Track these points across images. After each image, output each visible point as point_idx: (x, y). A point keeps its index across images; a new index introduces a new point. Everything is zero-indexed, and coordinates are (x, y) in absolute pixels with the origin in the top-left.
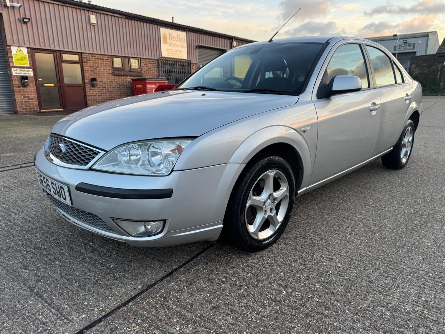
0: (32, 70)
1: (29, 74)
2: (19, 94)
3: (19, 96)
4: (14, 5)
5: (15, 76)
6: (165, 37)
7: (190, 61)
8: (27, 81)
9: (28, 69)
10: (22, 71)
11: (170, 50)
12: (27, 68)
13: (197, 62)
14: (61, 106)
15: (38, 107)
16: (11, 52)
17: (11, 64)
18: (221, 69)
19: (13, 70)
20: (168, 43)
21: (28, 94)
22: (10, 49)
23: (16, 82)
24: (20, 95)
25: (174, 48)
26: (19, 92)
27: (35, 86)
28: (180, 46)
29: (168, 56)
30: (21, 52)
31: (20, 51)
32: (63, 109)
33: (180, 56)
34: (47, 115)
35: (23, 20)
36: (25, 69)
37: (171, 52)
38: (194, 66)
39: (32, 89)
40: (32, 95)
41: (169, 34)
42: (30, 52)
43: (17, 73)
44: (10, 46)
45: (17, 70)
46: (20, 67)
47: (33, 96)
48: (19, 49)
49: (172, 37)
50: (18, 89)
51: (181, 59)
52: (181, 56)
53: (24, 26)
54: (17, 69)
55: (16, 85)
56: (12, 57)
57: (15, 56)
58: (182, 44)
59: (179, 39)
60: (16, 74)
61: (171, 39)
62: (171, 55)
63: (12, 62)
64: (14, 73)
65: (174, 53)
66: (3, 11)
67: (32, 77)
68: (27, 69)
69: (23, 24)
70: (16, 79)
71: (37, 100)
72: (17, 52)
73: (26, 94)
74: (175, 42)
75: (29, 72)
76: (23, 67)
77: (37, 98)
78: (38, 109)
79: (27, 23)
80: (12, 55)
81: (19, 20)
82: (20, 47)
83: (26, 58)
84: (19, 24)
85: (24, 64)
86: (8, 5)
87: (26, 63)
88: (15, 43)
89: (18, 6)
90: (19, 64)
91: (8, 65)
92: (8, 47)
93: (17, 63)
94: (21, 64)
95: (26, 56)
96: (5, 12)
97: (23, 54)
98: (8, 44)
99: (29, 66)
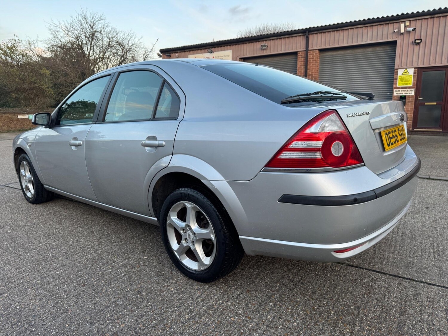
0: (414, 89)
1: (410, 93)
4: (409, 30)
5: (395, 96)
8: (405, 100)
9: (410, 89)
10: (404, 91)
12: (410, 88)
14: (440, 126)
15: (411, 126)
16: (397, 74)
17: (394, 86)
19: (395, 91)
22: (397, 72)
27: (413, 105)
30: (407, 73)
31: (406, 72)
32: (441, 130)
34: (419, 135)
35: (415, 42)
36: (407, 89)
39: (410, 108)
40: (408, 113)
42: (417, 72)
43: (398, 94)
44: (397, 69)
45: (398, 91)
46: (402, 88)
47: (409, 115)
48: (406, 71)
53: (416, 48)
54: (399, 90)
56: (397, 79)
57: (400, 77)
60: (397, 95)
63: (396, 84)
64: (395, 94)
66: (398, 38)
67: (412, 96)
68: (408, 89)
69: (415, 46)
70: (396, 99)
71: (412, 119)
72: (404, 74)
75: (410, 92)
76: (406, 88)
77: (412, 117)
78: (410, 127)
79: (419, 43)
80: (397, 77)
81: (413, 42)
82: (407, 69)
83: (411, 78)
84: (411, 47)
85: (407, 85)
86: (402, 31)
87: (410, 83)
88: (402, 66)
89: (411, 30)
90: (403, 85)
91: (393, 86)
92: (395, 71)
93: (400, 84)
94: (404, 85)
95: (411, 77)
96: (400, 39)
97: (409, 75)
98: (396, 68)
99: (412, 85)
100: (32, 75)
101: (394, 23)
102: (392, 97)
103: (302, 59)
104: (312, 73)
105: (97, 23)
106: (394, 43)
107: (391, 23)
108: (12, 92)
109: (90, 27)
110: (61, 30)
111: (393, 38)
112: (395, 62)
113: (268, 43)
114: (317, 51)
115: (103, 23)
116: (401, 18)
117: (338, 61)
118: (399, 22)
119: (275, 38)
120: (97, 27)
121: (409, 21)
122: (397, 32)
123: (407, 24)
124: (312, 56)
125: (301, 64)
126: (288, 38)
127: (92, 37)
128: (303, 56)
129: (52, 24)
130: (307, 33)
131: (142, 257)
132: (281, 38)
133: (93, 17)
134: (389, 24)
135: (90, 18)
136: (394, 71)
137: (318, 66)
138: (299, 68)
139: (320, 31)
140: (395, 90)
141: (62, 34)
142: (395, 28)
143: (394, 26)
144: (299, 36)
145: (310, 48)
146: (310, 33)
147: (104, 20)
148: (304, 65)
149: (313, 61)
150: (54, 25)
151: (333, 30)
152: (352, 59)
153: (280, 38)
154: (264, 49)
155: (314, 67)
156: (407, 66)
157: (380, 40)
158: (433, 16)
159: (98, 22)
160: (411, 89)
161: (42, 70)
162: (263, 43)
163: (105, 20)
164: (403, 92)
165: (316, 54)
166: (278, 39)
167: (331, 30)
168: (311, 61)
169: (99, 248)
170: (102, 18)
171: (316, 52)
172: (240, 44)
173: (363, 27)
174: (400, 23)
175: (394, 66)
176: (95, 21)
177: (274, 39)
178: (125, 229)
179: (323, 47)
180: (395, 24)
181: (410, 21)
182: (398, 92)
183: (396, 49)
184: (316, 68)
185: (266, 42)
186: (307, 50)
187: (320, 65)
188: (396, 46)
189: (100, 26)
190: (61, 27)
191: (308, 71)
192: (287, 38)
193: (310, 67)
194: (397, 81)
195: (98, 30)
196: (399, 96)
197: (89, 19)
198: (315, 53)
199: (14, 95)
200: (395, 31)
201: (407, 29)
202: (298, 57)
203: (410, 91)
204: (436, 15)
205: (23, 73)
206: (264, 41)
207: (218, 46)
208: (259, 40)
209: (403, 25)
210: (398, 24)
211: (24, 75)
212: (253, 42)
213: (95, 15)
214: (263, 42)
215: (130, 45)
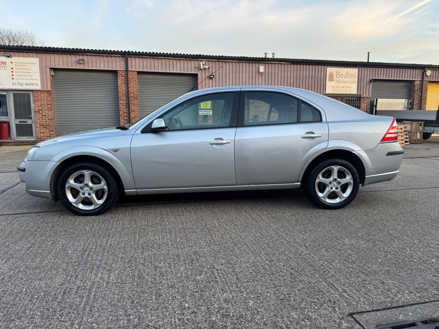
0: (212, 111)
1: (209, 113)
4: (205, 67)
5: (200, 115)
6: (331, 76)
7: (359, 96)
8: (207, 118)
11: (335, 87)
12: (209, 109)
13: (370, 96)
17: (199, 108)
18: (405, 100)
20: (334, 81)
23: (201, 119)
25: (342, 85)
28: (348, 82)
29: (333, 93)
33: (347, 91)
35: (210, 77)
36: (207, 111)
37: (337, 89)
38: (365, 100)
41: (337, 72)
46: (204, 109)
49: (340, 74)
50: (201, 124)
51: (349, 94)
52: (349, 91)
53: (211, 81)
54: (202, 110)
55: (200, 121)
58: (352, 80)
59: (347, 75)
60: (201, 114)
61: (338, 76)
62: (337, 91)
64: (200, 113)
65: (341, 89)
66: (199, 72)
67: (211, 116)
68: (208, 111)
69: (210, 80)
70: (201, 117)
74: (343, 79)
75: (210, 112)
76: (207, 109)
79: (212, 78)
81: (208, 77)
84: (207, 80)
86: (201, 67)
89: (207, 68)
90: (204, 107)
99: (210, 108)
101: (195, 60)
102: (198, 115)
103: (122, 78)
104: (133, 91)
107: (193, 60)
111: (195, 72)
113: (86, 58)
114: (136, 72)
116: (200, 58)
117: (154, 84)
118: (199, 61)
119: (93, 54)
122: (197, 67)
123: (204, 63)
124: (132, 77)
125: (121, 82)
126: (107, 57)
128: (123, 75)
130: (126, 55)
132: (100, 56)
138: (120, 85)
139: (138, 56)
140: (200, 110)
142: (195, 65)
143: (195, 63)
144: (118, 57)
145: (130, 69)
146: (129, 56)
148: (125, 84)
149: (133, 80)
151: (149, 57)
152: (165, 83)
154: (80, 63)
155: (135, 87)
158: (219, 61)
162: (81, 57)
164: (205, 112)
166: (95, 56)
167: (148, 57)
168: (132, 81)
173: (173, 59)
179: (141, 70)
181: (205, 61)
182: (202, 112)
183: (197, 80)
184: (136, 88)
185: (83, 56)
186: (127, 70)
187: (139, 85)
188: (198, 78)
191: (129, 89)
193: (131, 86)
196: (203, 115)
198: (134, 74)
202: (118, 75)
204: (221, 60)
208: (75, 54)
209: (201, 63)
214: (78, 56)
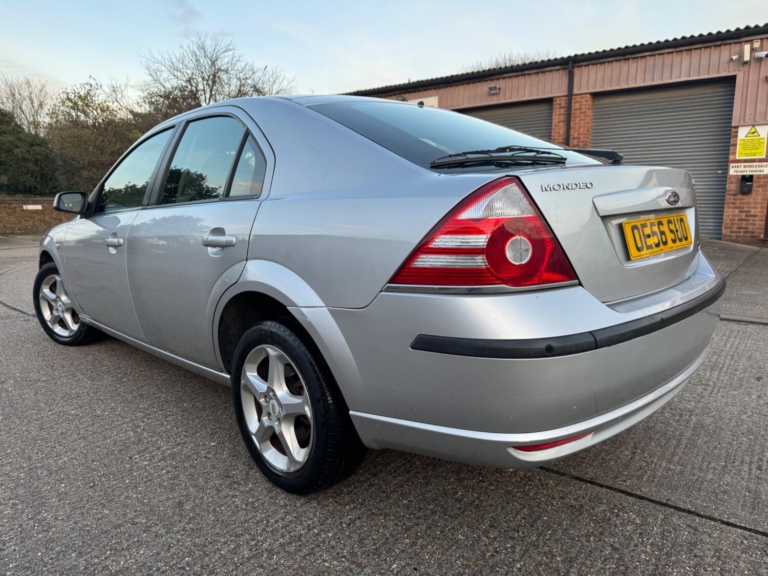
1: (760, 171)
2: (732, 206)
3: (731, 210)
4: (760, 55)
5: (732, 176)
8: (751, 183)
9: (760, 164)
10: (748, 166)
12: (760, 160)
15: (763, 231)
16: (736, 136)
17: (731, 157)
19: (733, 167)
21: (748, 208)
22: (737, 132)
23: (732, 187)
24: (733, 208)
26: (733, 203)
30: (756, 134)
31: (753, 133)
36: (754, 164)
39: (760, 198)
40: (756, 208)
43: (737, 172)
44: (737, 127)
45: (738, 166)
46: (746, 161)
47: (759, 210)
48: (753, 130)
50: (732, 197)
54: (739, 164)
55: (731, 191)
56: (735, 145)
57: (742, 142)
60: (736, 174)
63: (734, 153)
64: (732, 172)
66: (739, 71)
68: (758, 164)
70: (734, 181)
71: (764, 218)
72: (749, 135)
73: (745, 206)
75: (761, 169)
76: (753, 161)
77: (765, 214)
78: (761, 233)
80: (737, 141)
81: (767, 78)
82: (755, 126)
83: (763, 143)
84: (763, 87)
85: (755, 155)
86: (747, 57)
87: (761, 153)
88: (747, 120)
89: (764, 56)
90: (746, 155)
91: (728, 158)
92: (733, 130)
93: (741, 154)
94: (749, 156)
95: (762, 141)
96: (742, 72)
97: (759, 137)
98: (733, 125)
99: (764, 157)
100: (116, 141)
101: (730, 44)
102: (726, 177)
103: (560, 111)
104: (579, 134)
105: (221, 56)
106: (731, 80)
107: (725, 45)
108: (83, 168)
109: (210, 62)
110: (164, 69)
111: (729, 72)
112: (732, 114)
113: (500, 84)
114: (589, 96)
115: (232, 56)
116: (744, 34)
117: (627, 114)
118: (741, 42)
119: (514, 74)
120: (222, 63)
121: (760, 40)
122: (736, 59)
123: (757, 45)
124: (580, 106)
125: (558, 118)
126: (537, 75)
127: (214, 79)
128: (563, 105)
129: (150, 58)
130: (570, 64)
131: (207, 443)
132: (525, 75)
133: (216, 46)
134: (722, 47)
135: (210, 48)
136: (731, 130)
137: (590, 122)
138: (555, 126)
139: (594, 62)
140: (732, 165)
141: (165, 75)
142: (732, 54)
143: (732, 50)
144: (556, 70)
145: (575, 91)
146: (576, 65)
147: (232, 51)
148: (565, 121)
149: (581, 113)
150: (153, 60)
151: (618, 58)
152: (652, 110)
153: (522, 75)
155: (582, 125)
156: (755, 121)
157: (705, 74)
159: (224, 54)
160: (763, 164)
161: (131, 132)
162: (492, 84)
163: (235, 51)
164: (748, 169)
165: (586, 101)
166: (518, 76)
167: (614, 59)
168: (578, 114)
169: (142, 424)
170: (230, 48)
171: (587, 97)
172: (452, 86)
173: (672, 52)
174: (743, 43)
175: (731, 123)
176: (219, 53)
177: (512, 77)
178: (197, 394)
179: (598, 89)
180: (733, 45)
181: (762, 39)
182: (738, 169)
183: (734, 91)
184: (585, 127)
185: (498, 81)
186: (570, 95)
187: (593, 121)
188: (734, 86)
189: (226, 60)
190: (164, 64)
191: (572, 131)
192: (535, 73)
193: (575, 124)
194: (736, 149)
195: (222, 68)
196: (740, 177)
197: (209, 50)
198: (584, 100)
199: (85, 174)
200: (732, 59)
201: (757, 54)
202: (554, 107)
203: (762, 166)
205: (100, 138)
206: (495, 81)
207: (415, 90)
208: (486, 79)
209: (747, 48)
210: (738, 46)
211: (103, 141)
212: (475, 83)
213: (219, 43)
214: (492, 82)
215: (274, 92)
